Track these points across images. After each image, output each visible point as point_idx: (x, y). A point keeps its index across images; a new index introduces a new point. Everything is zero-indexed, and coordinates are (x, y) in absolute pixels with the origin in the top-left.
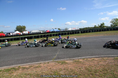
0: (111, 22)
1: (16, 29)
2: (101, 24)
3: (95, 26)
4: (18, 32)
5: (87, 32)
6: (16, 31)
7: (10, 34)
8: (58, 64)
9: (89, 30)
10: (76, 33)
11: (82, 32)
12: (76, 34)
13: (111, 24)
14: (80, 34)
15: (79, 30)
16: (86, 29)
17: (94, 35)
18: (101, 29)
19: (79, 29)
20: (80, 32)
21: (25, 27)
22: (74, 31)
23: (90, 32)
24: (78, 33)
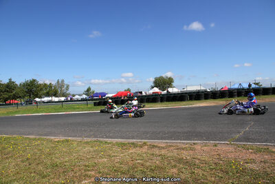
1: (153, 85)
4: (156, 90)
6: (153, 88)
7: (141, 93)
8: (244, 151)
21: (172, 79)
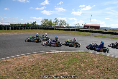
0: (42, 22)
2: (34, 22)
3: (28, 23)
5: (18, 29)
9: (21, 27)
10: (5, 29)
11: (12, 29)
12: (5, 31)
13: (42, 23)
14: (11, 30)
15: (9, 26)
16: (18, 25)
17: (26, 33)
18: (34, 27)
19: (9, 24)
20: (11, 28)
22: (3, 26)
23: (21, 29)
24: (8, 29)
